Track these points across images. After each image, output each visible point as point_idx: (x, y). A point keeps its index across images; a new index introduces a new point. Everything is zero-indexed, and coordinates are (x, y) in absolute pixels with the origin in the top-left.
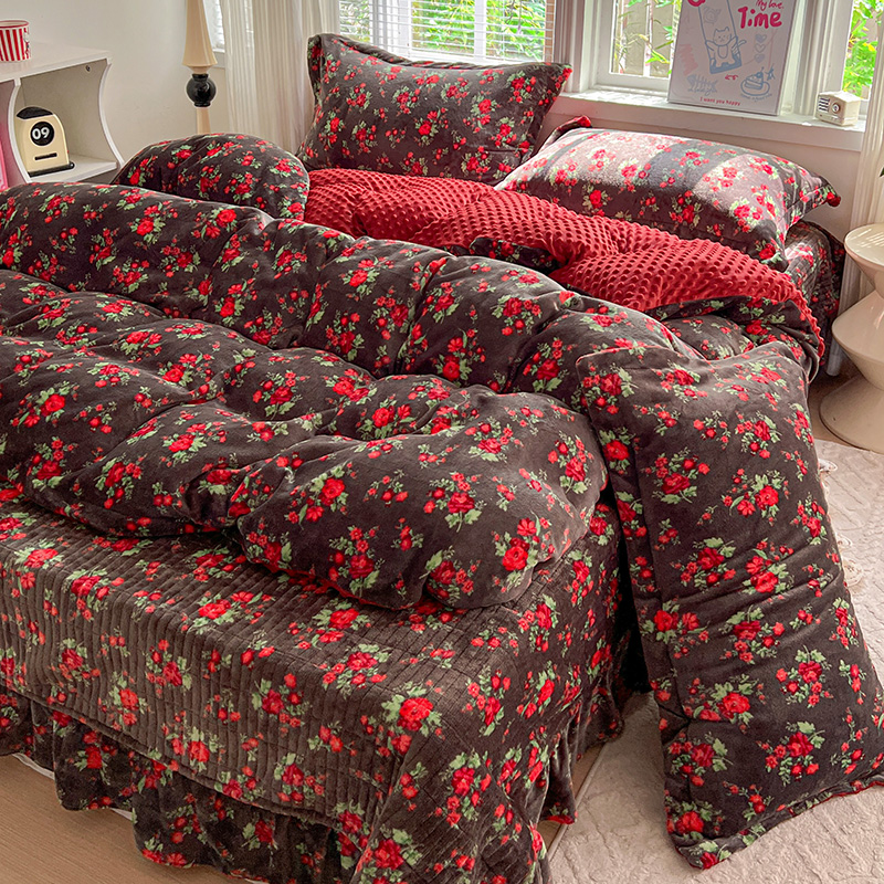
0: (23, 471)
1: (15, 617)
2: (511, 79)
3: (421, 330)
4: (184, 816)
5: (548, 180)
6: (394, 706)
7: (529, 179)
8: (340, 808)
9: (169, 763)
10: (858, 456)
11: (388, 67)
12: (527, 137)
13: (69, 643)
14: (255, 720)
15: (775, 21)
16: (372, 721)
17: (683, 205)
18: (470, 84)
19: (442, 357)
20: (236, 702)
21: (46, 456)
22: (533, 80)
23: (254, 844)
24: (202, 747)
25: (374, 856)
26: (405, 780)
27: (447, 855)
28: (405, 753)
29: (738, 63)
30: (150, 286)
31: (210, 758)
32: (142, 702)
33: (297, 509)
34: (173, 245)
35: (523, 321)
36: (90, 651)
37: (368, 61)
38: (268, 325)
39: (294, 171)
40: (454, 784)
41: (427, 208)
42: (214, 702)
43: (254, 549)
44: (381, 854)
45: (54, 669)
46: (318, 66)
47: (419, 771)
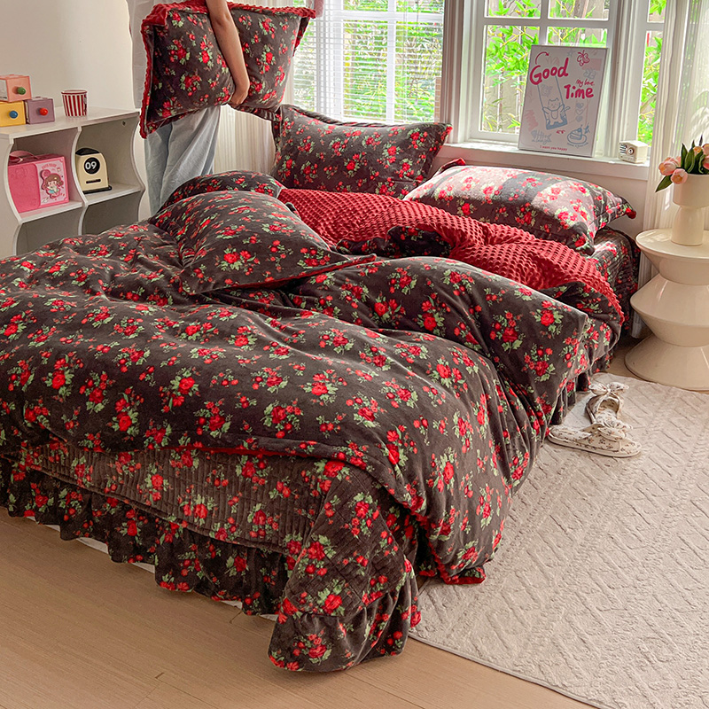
2: (410, 133)
4: (189, 559)
5: (434, 197)
6: (321, 464)
8: (287, 539)
9: (181, 523)
10: (648, 386)
11: (327, 126)
12: (422, 173)
14: (237, 484)
15: (589, 94)
18: (382, 136)
20: (225, 473)
22: (425, 134)
23: (233, 572)
24: (203, 508)
25: (307, 552)
26: (327, 506)
27: (351, 554)
28: (327, 492)
29: (565, 122)
31: (207, 515)
32: (165, 482)
37: (313, 122)
40: (357, 510)
42: (213, 475)
44: (311, 550)
45: (111, 465)
46: (279, 126)
47: (336, 500)
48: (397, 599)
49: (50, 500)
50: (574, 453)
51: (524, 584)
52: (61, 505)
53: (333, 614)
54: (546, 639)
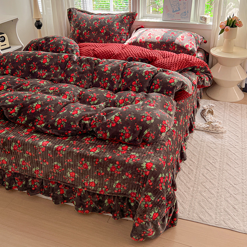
0: (33, 124)
1: (39, 159)
2: (123, 17)
3: (124, 80)
4: (88, 201)
5: (138, 42)
6: (144, 165)
7: (132, 42)
8: (130, 192)
9: (84, 189)
10: (218, 103)
11: (90, 16)
12: (128, 32)
13: (56, 163)
14: (108, 174)
16: (139, 169)
17: (172, 46)
18: (113, 19)
19: (131, 86)
20: (103, 170)
21: (39, 119)
22: (129, 17)
23: (107, 205)
24: (93, 183)
25: (144, 199)
26: (149, 181)
27: (160, 197)
28: (148, 175)
29: (179, 10)
30: (49, 76)
31: (95, 185)
32: (76, 175)
33: (109, 124)
34: (53, 65)
35: (150, 76)
36: (62, 164)
37: (84, 14)
38: (83, 83)
39: (74, 44)
40: (160, 181)
41: (112, 51)
42: (97, 172)
43: (100, 135)
44: (146, 199)
45: (51, 170)
46: (71, 16)
47: (152, 179)
48: (174, 208)
49: (23, 183)
50: (204, 132)
51: (206, 188)
52: (29, 184)
53: (156, 220)
54: (222, 210)
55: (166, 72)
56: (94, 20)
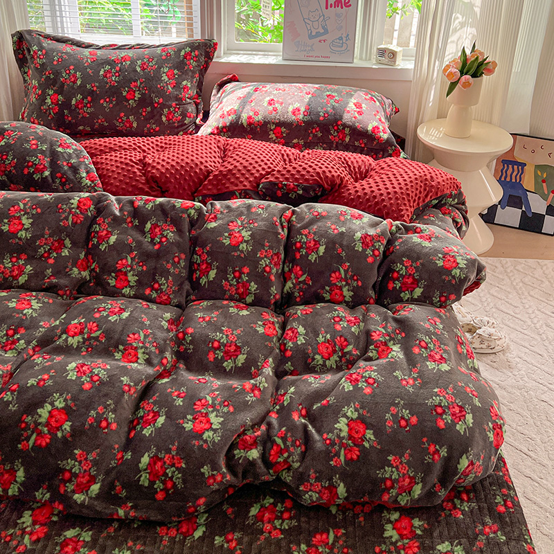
2: (183, 53)
5: (242, 124)
7: (228, 124)
11: (86, 52)
12: (197, 92)
15: (347, 4)
17: (337, 130)
18: (156, 59)
19: (327, 288)
21: (76, 470)
22: (197, 52)
29: (326, 32)
33: (337, 454)
34: (46, 236)
35: (378, 250)
38: (164, 288)
39: (74, 147)
43: (311, 496)
55: (415, 231)
56: (102, 64)
